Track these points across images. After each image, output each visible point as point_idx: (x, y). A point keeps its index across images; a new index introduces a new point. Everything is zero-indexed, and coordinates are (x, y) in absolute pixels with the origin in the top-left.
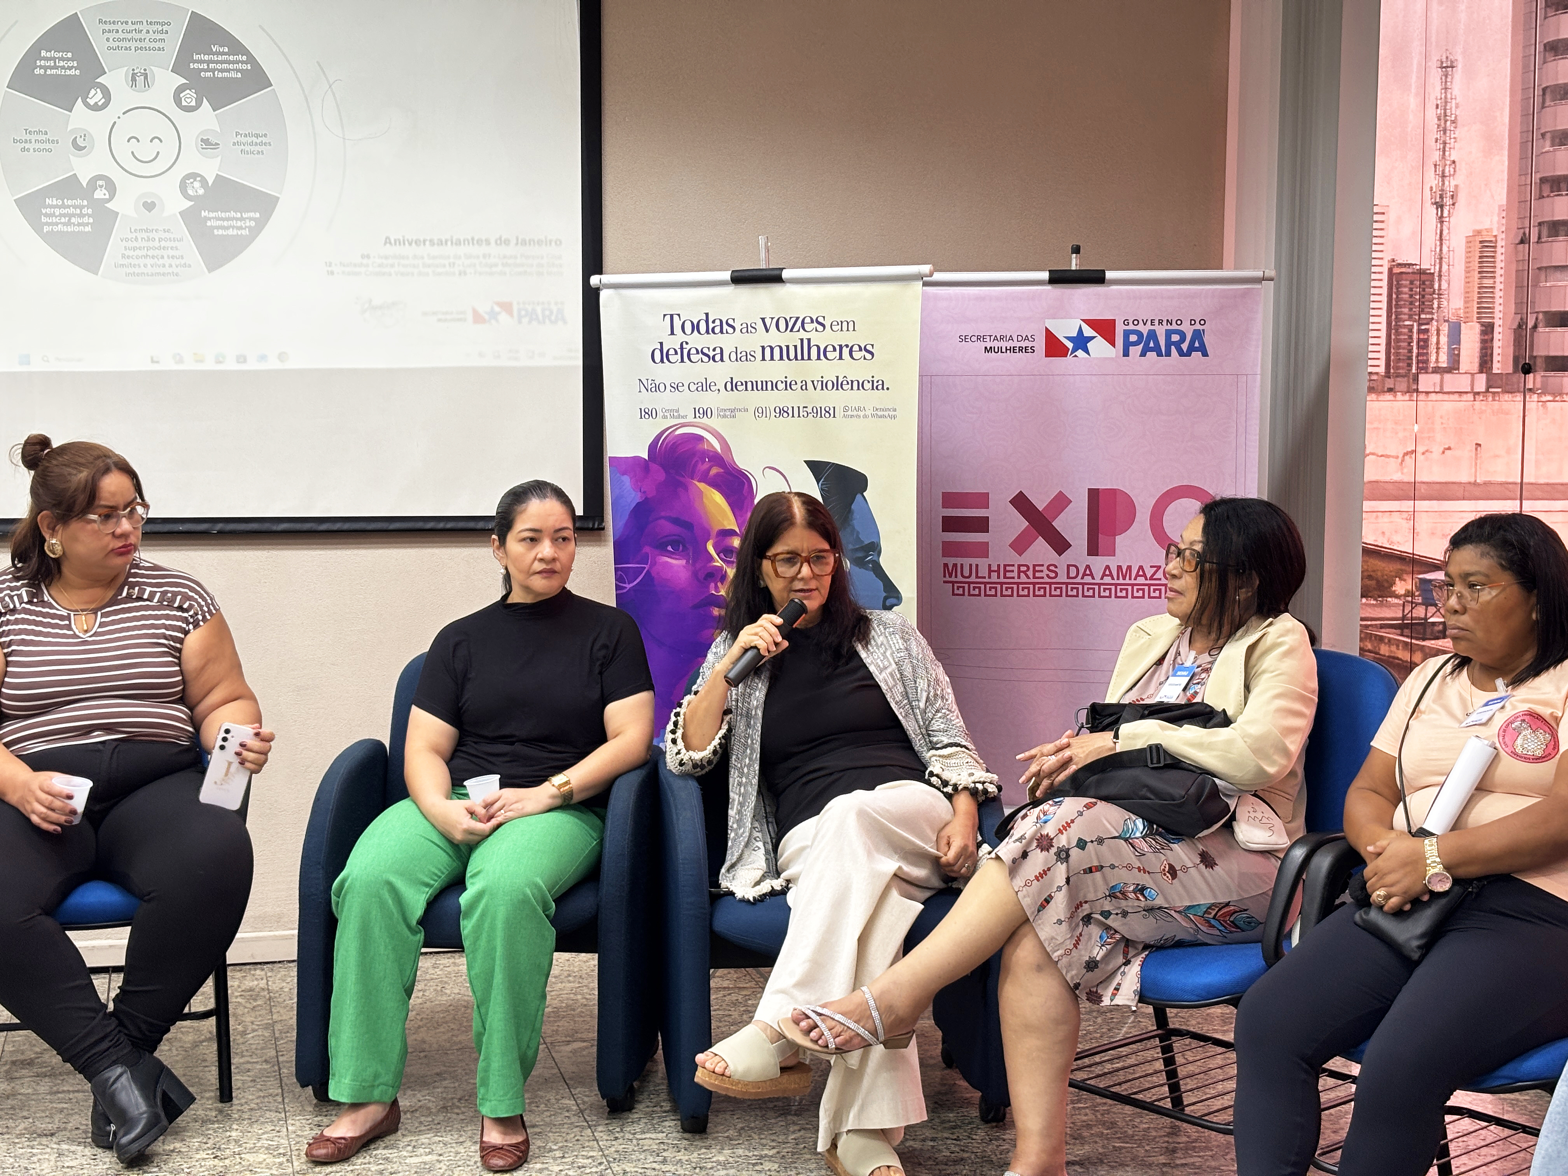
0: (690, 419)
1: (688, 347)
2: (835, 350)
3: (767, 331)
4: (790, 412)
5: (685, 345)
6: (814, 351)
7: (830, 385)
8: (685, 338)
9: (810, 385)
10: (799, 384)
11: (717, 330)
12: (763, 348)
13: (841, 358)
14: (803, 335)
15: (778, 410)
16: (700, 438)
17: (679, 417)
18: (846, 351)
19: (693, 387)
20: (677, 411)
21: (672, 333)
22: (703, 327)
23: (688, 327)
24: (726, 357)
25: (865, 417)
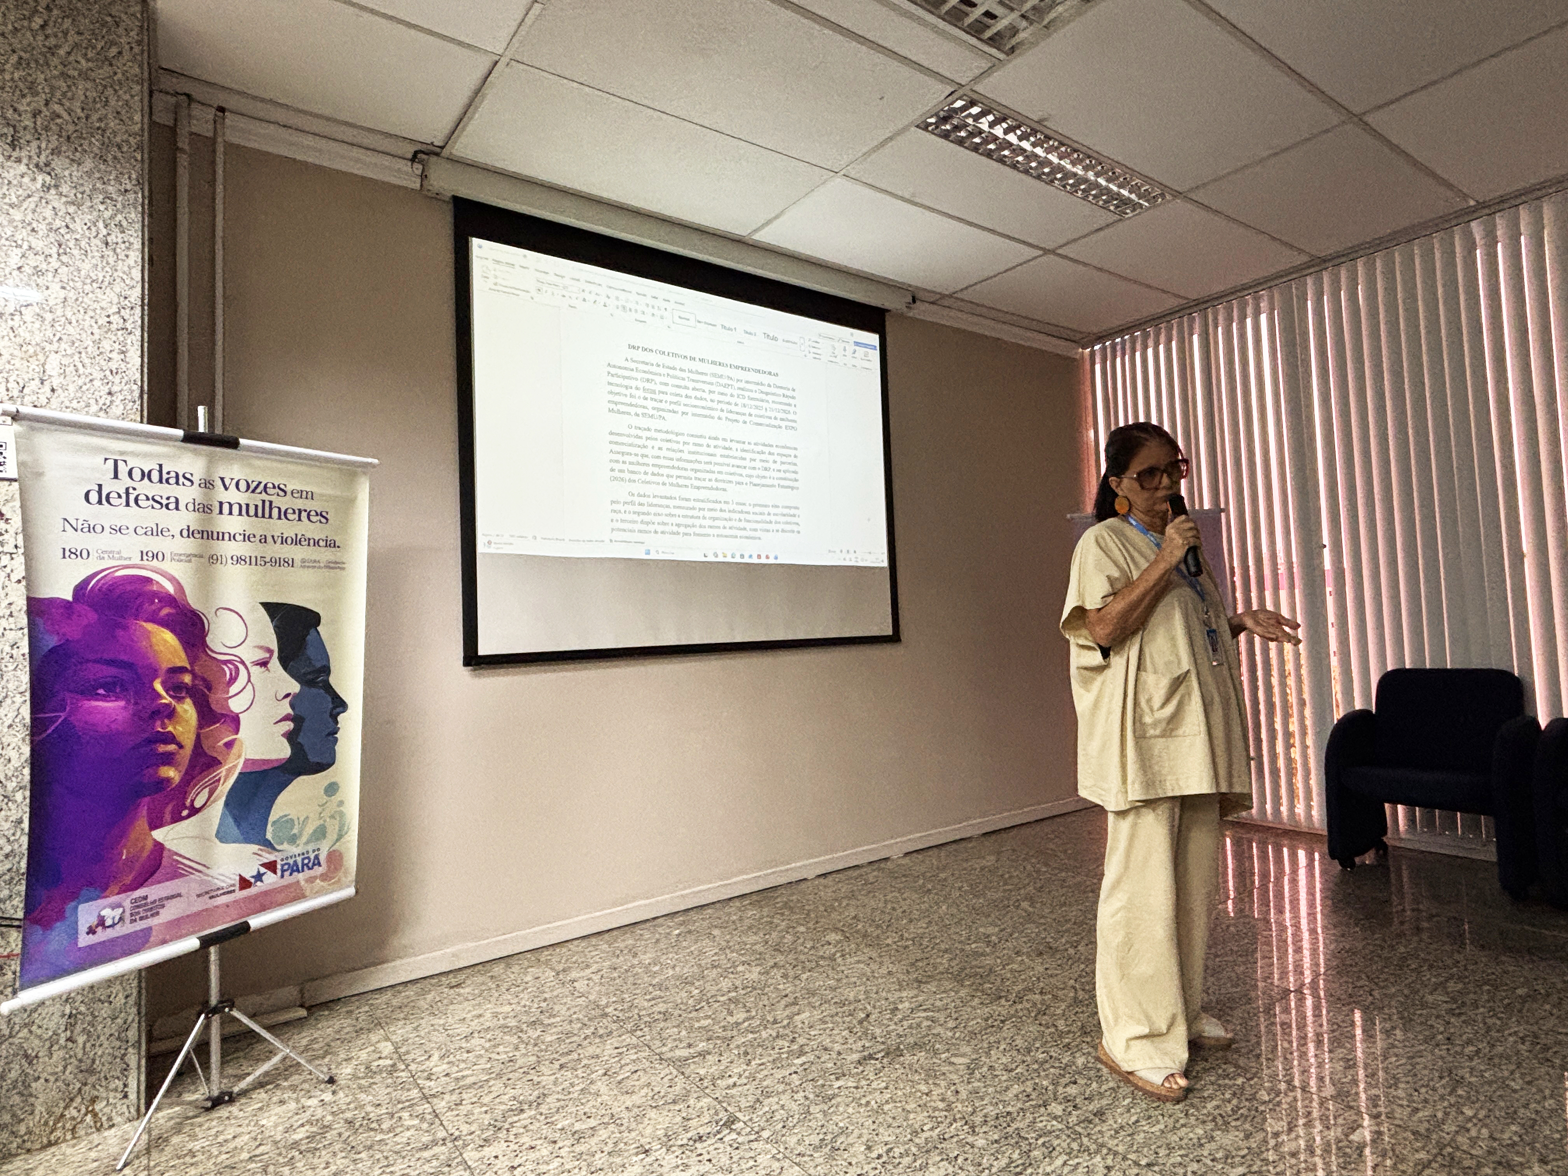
2: (294, 512)
3: (226, 488)
4: (248, 560)
6: (275, 512)
7: (289, 541)
8: (130, 483)
9: (270, 539)
10: (258, 538)
11: (173, 481)
12: (221, 504)
13: (300, 520)
14: (264, 496)
15: (235, 558)
16: (149, 580)
18: (304, 515)
19: (139, 531)
20: (118, 553)
21: (116, 476)
22: (155, 476)
23: (137, 474)
24: (182, 506)
25: (320, 567)
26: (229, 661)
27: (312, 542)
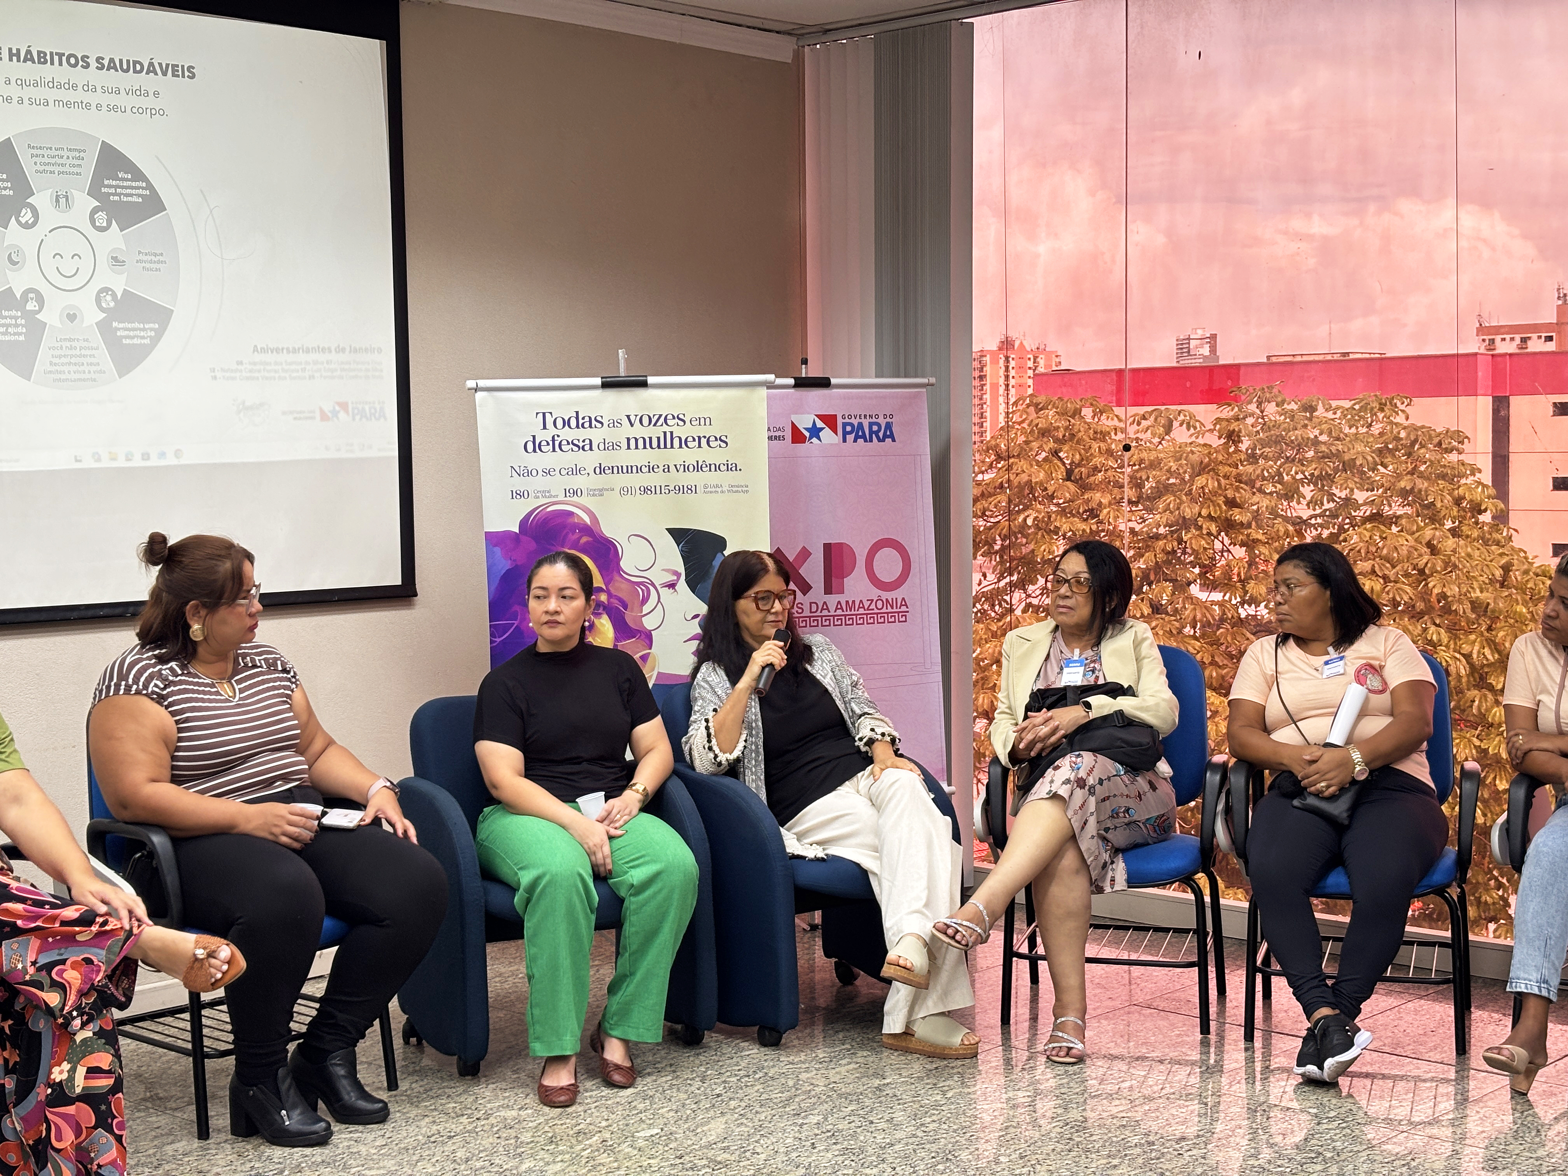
0: (562, 498)
1: (560, 439)
2: (694, 440)
3: (632, 425)
4: (653, 490)
5: (556, 438)
6: (676, 442)
7: (691, 468)
8: (556, 432)
9: (672, 468)
10: (662, 468)
11: (587, 425)
12: (628, 439)
13: (700, 446)
15: (642, 489)
16: (571, 514)
17: (550, 497)
18: (704, 442)
19: (564, 472)
20: (549, 492)
21: (545, 428)
22: (573, 423)
23: (560, 423)
24: (595, 447)
25: (722, 492)
26: (642, 583)
27: (713, 467)
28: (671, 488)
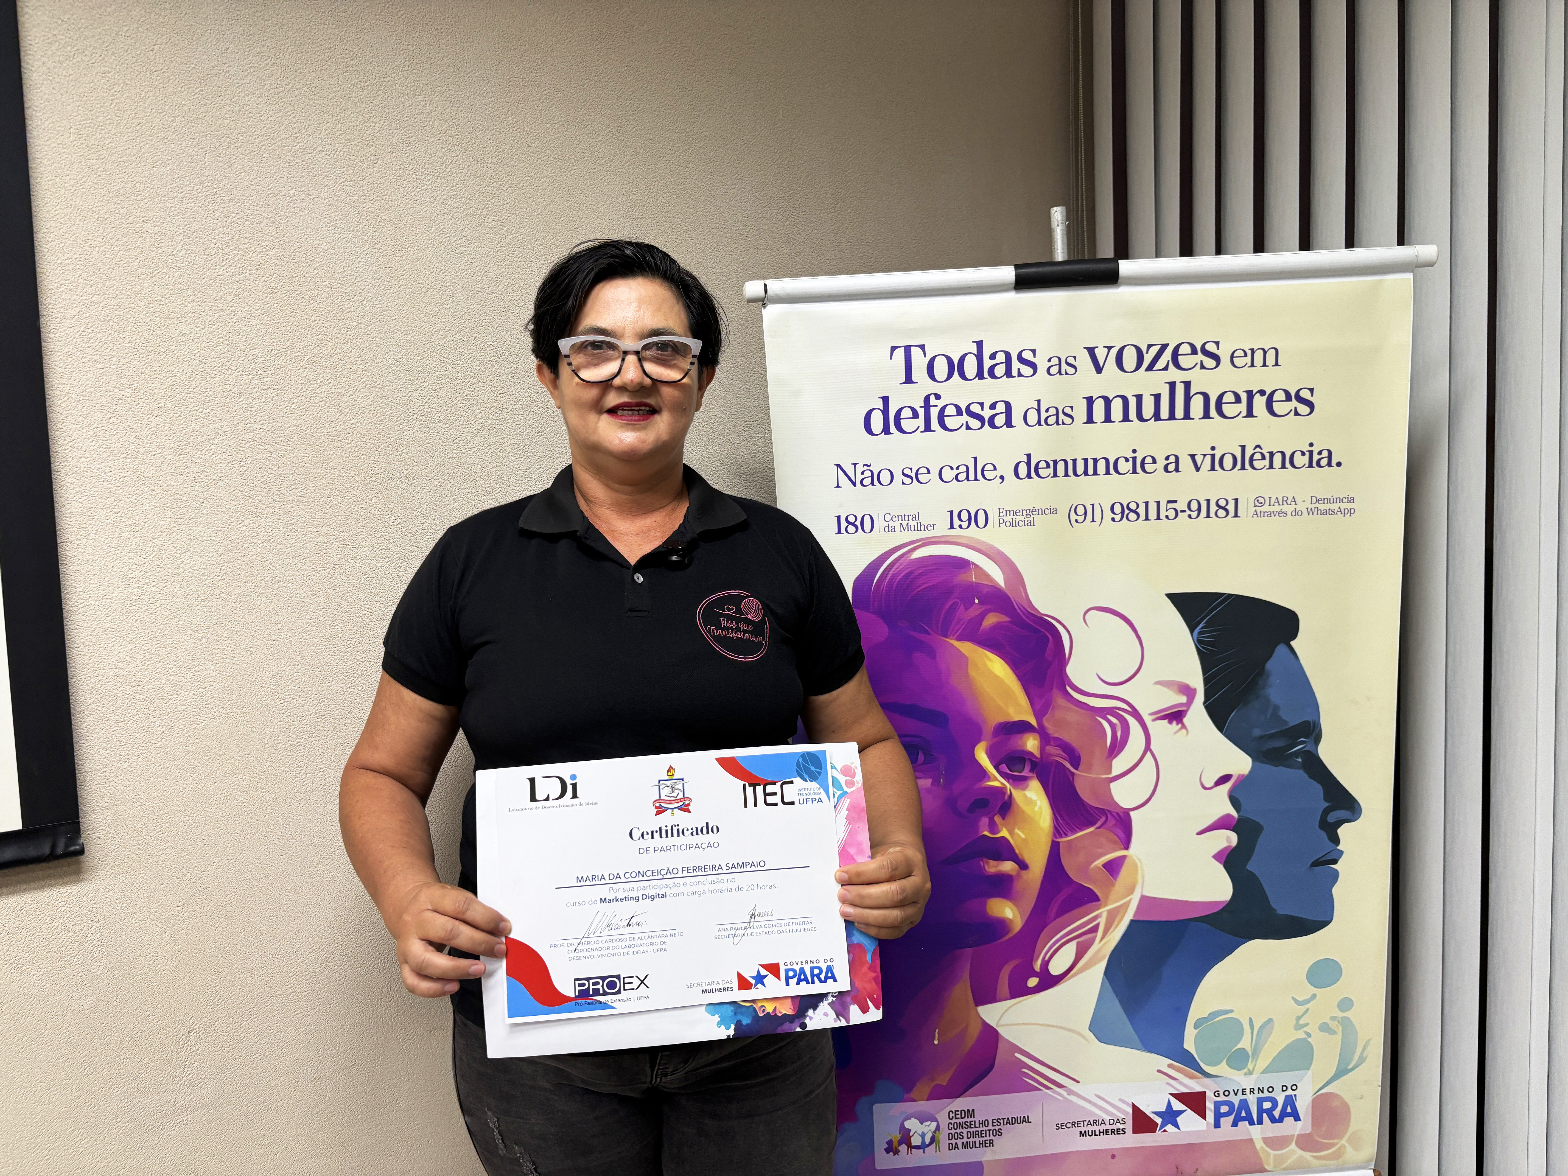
0: (942, 529)
1: (940, 403)
2: (1238, 400)
3: (1099, 369)
4: (1142, 510)
5: (933, 401)
6: (1197, 404)
7: (1228, 462)
8: (932, 388)
9: (1186, 463)
10: (1161, 463)
11: (1000, 370)
12: (1090, 401)
13: (1250, 414)
14: (1173, 374)
15: (1118, 509)
16: (963, 564)
17: (919, 528)
18: (1259, 402)
19: (948, 474)
20: (916, 517)
21: (909, 379)
22: (971, 367)
23: (941, 368)
24: (1017, 418)
25: (1296, 513)
26: (1112, 711)
27: (1278, 459)
28: (1181, 505)
